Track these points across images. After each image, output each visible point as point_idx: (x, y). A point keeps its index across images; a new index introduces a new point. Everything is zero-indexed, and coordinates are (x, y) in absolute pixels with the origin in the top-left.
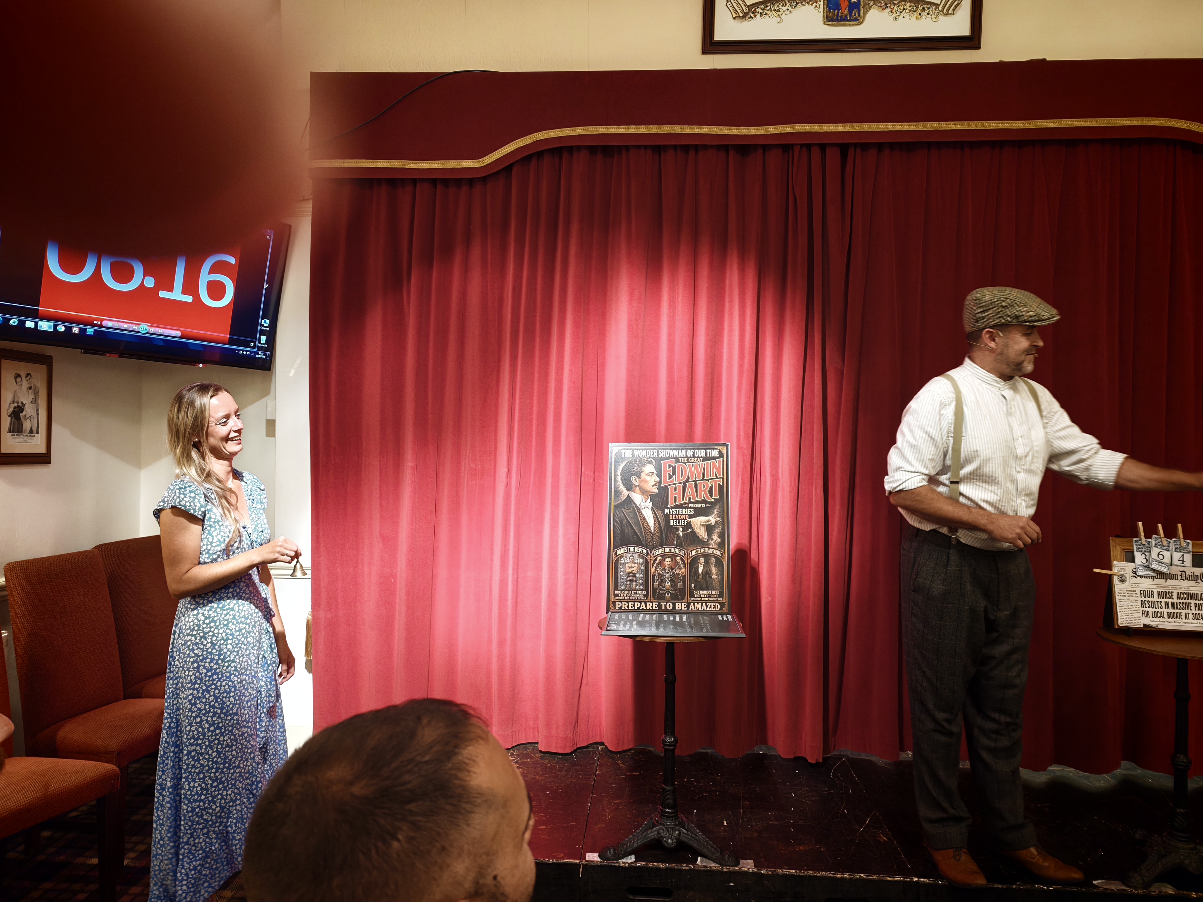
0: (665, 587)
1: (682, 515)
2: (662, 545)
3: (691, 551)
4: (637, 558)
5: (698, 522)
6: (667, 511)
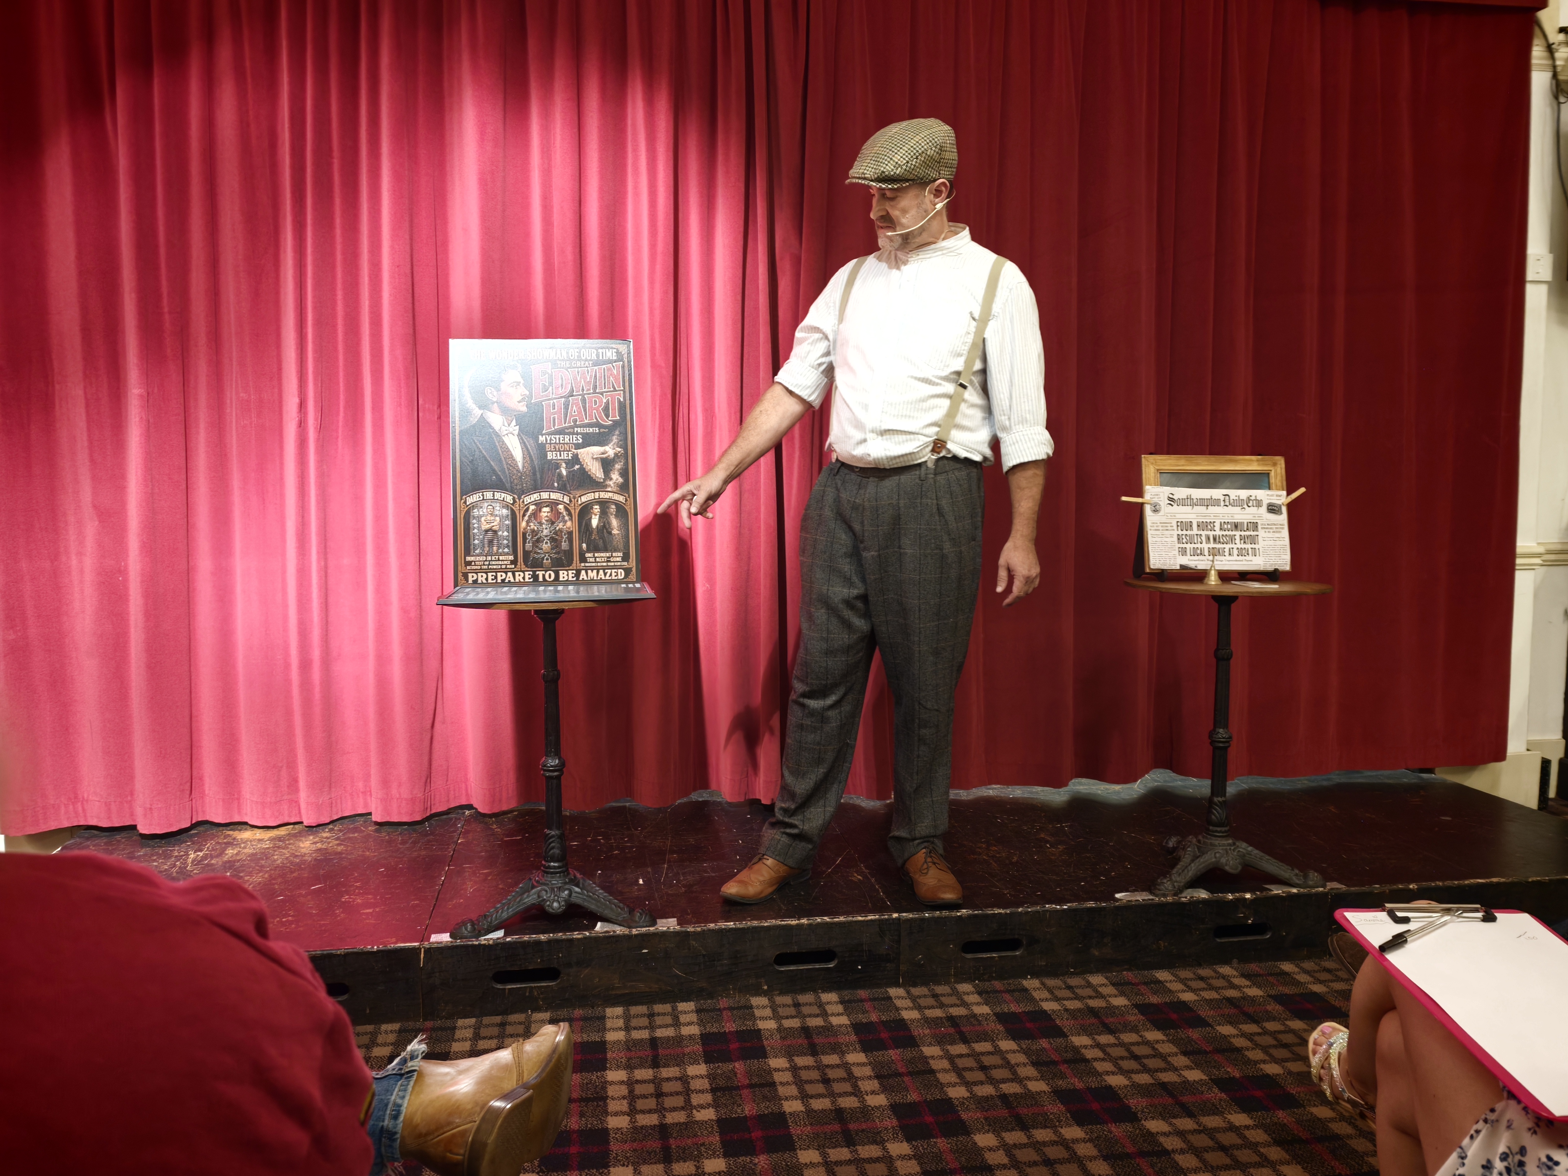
0: (542, 549)
1: (564, 444)
2: (536, 488)
3: (580, 496)
4: (498, 508)
5: (590, 456)
6: (542, 439)
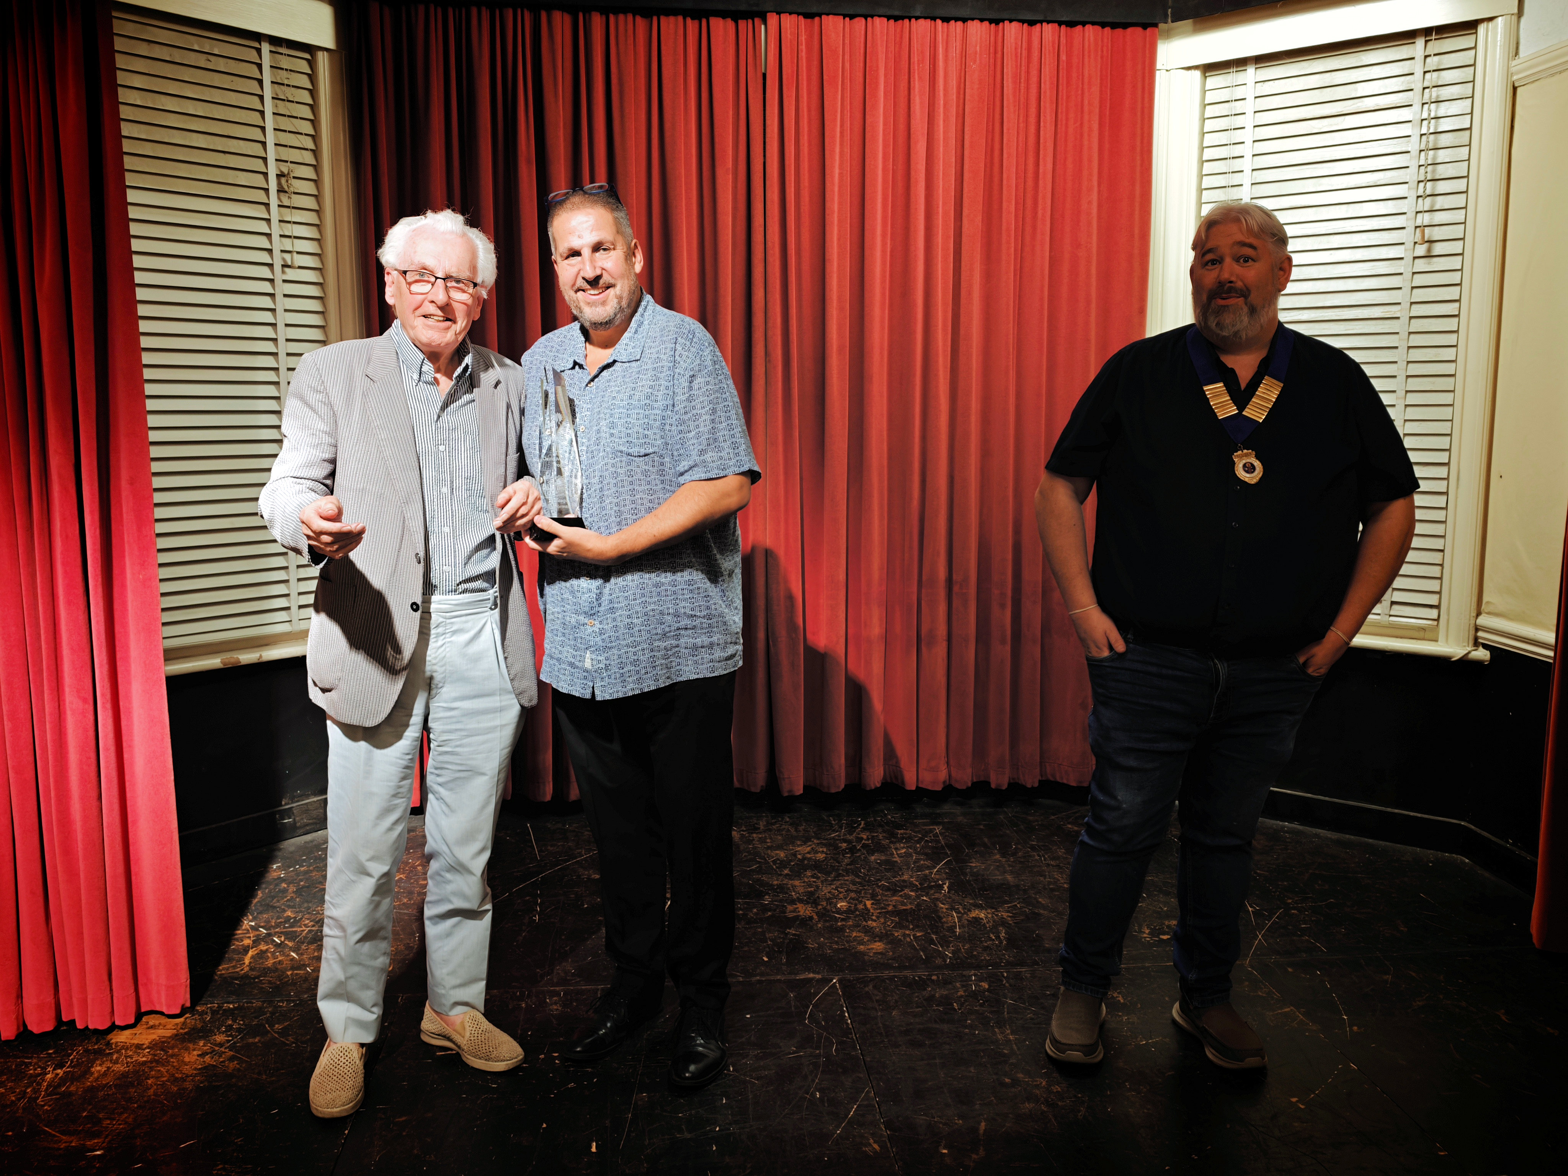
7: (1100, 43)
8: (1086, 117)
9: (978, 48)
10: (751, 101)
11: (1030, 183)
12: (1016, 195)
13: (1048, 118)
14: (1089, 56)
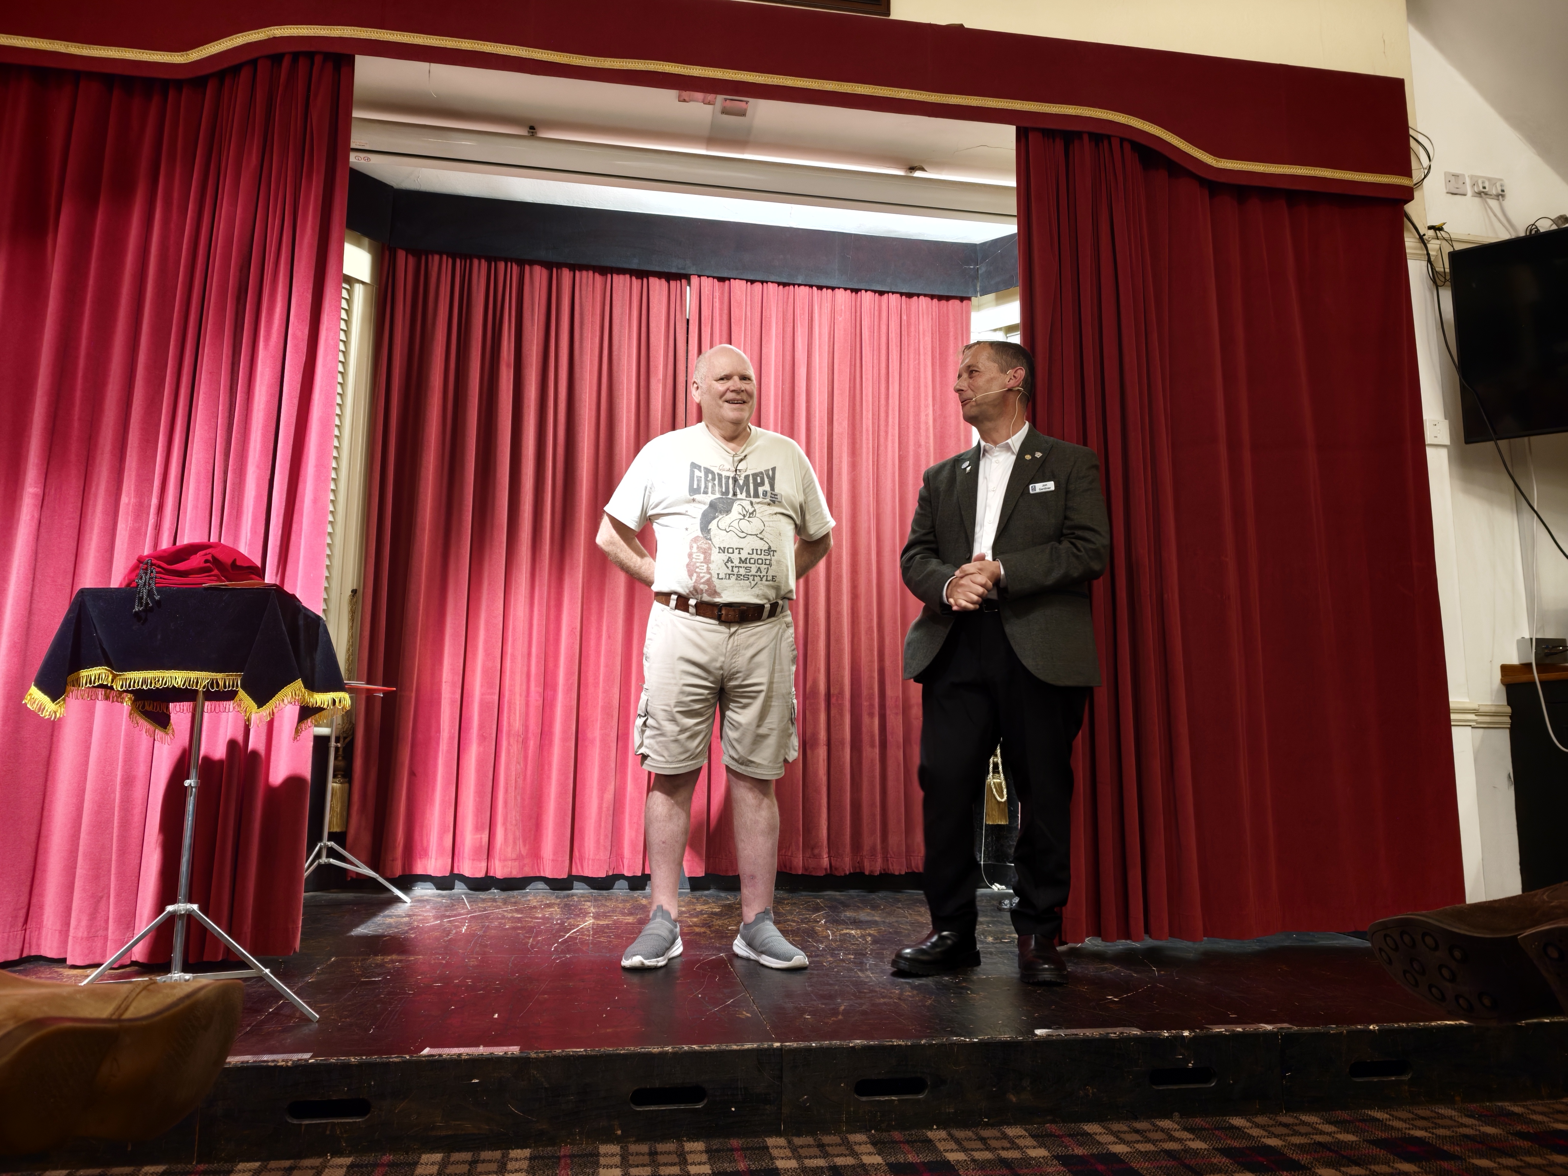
7: (930, 309)
8: (922, 357)
9: (843, 307)
10: (677, 335)
11: (883, 402)
12: (873, 409)
13: (895, 357)
14: (923, 317)
